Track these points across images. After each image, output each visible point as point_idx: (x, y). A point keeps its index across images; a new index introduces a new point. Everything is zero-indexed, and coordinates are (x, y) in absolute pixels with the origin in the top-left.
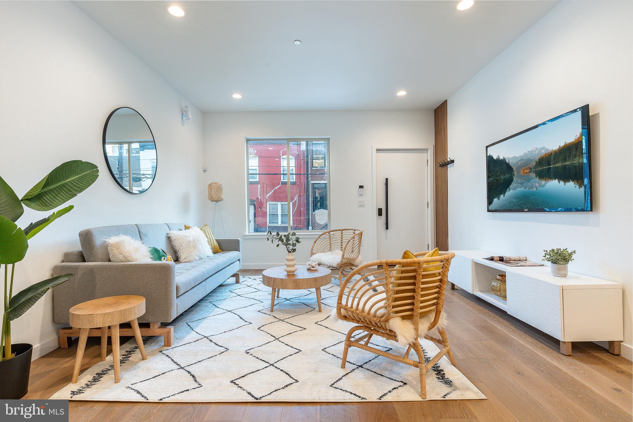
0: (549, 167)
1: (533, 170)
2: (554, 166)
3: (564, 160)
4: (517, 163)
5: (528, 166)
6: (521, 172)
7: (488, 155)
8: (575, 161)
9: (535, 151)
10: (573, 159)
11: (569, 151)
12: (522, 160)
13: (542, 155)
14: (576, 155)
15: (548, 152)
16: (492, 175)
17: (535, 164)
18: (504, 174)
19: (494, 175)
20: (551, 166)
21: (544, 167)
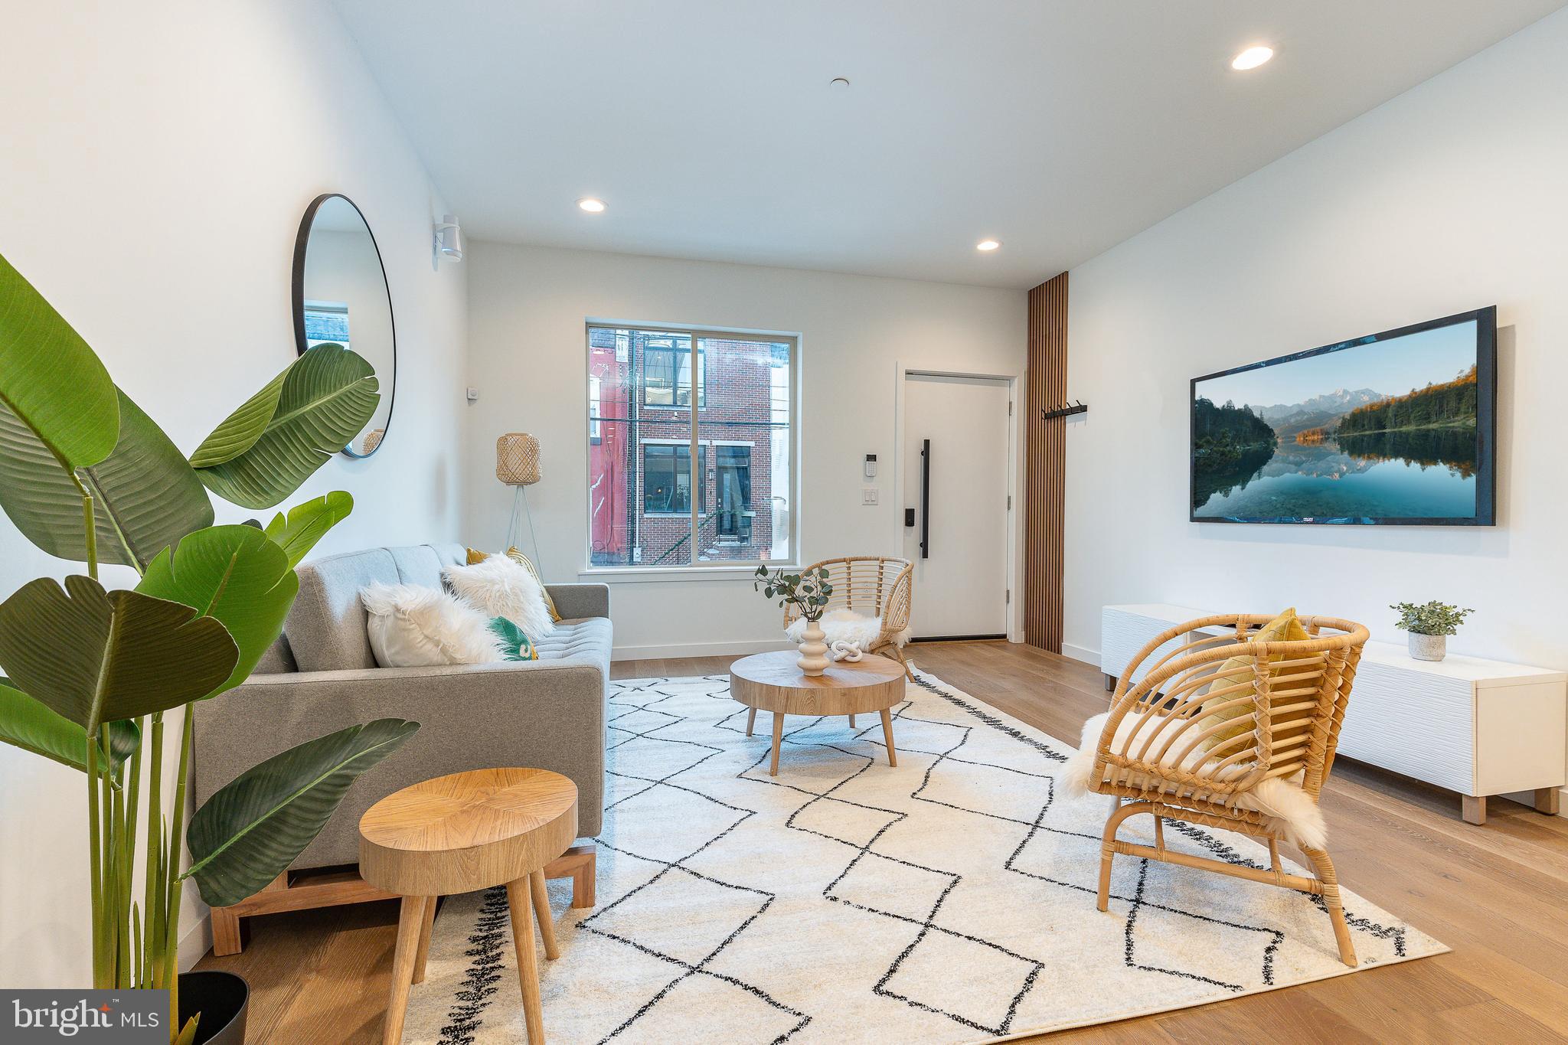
0: (1381, 431)
1: (1336, 436)
2: (1396, 430)
3: (1425, 419)
4: (1286, 419)
5: (1318, 428)
6: (1298, 439)
7: (1197, 398)
8: (1454, 422)
9: (1342, 397)
10: (1448, 417)
11: (1440, 402)
12: (1301, 412)
13: (1363, 406)
14: (1459, 410)
15: (1380, 401)
16: (1208, 442)
17: (1339, 423)
18: (1246, 441)
19: (1215, 442)
20: (1387, 431)
21: (1366, 430)
